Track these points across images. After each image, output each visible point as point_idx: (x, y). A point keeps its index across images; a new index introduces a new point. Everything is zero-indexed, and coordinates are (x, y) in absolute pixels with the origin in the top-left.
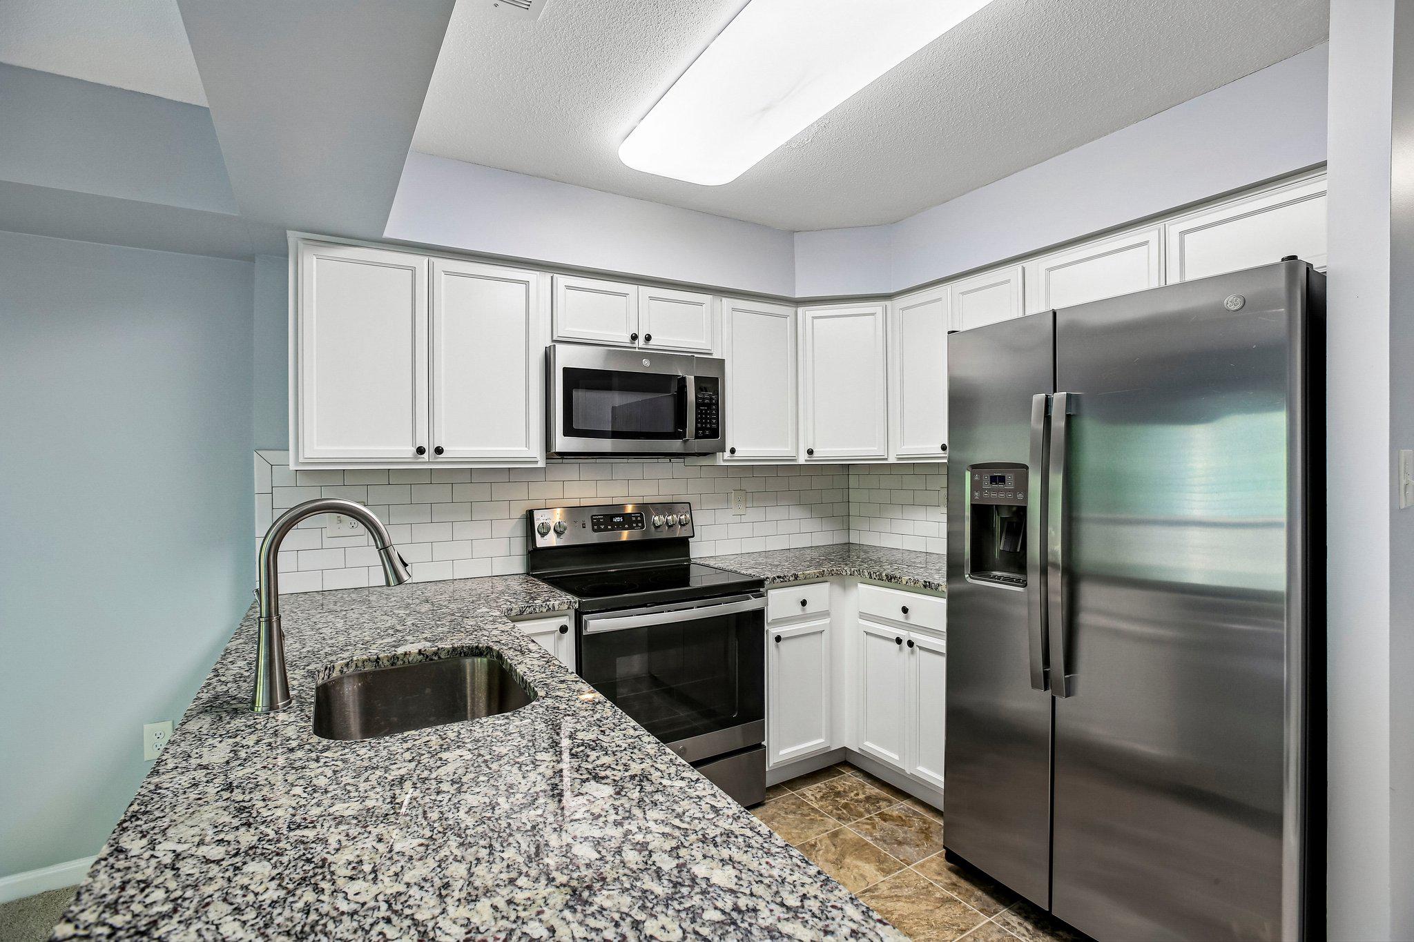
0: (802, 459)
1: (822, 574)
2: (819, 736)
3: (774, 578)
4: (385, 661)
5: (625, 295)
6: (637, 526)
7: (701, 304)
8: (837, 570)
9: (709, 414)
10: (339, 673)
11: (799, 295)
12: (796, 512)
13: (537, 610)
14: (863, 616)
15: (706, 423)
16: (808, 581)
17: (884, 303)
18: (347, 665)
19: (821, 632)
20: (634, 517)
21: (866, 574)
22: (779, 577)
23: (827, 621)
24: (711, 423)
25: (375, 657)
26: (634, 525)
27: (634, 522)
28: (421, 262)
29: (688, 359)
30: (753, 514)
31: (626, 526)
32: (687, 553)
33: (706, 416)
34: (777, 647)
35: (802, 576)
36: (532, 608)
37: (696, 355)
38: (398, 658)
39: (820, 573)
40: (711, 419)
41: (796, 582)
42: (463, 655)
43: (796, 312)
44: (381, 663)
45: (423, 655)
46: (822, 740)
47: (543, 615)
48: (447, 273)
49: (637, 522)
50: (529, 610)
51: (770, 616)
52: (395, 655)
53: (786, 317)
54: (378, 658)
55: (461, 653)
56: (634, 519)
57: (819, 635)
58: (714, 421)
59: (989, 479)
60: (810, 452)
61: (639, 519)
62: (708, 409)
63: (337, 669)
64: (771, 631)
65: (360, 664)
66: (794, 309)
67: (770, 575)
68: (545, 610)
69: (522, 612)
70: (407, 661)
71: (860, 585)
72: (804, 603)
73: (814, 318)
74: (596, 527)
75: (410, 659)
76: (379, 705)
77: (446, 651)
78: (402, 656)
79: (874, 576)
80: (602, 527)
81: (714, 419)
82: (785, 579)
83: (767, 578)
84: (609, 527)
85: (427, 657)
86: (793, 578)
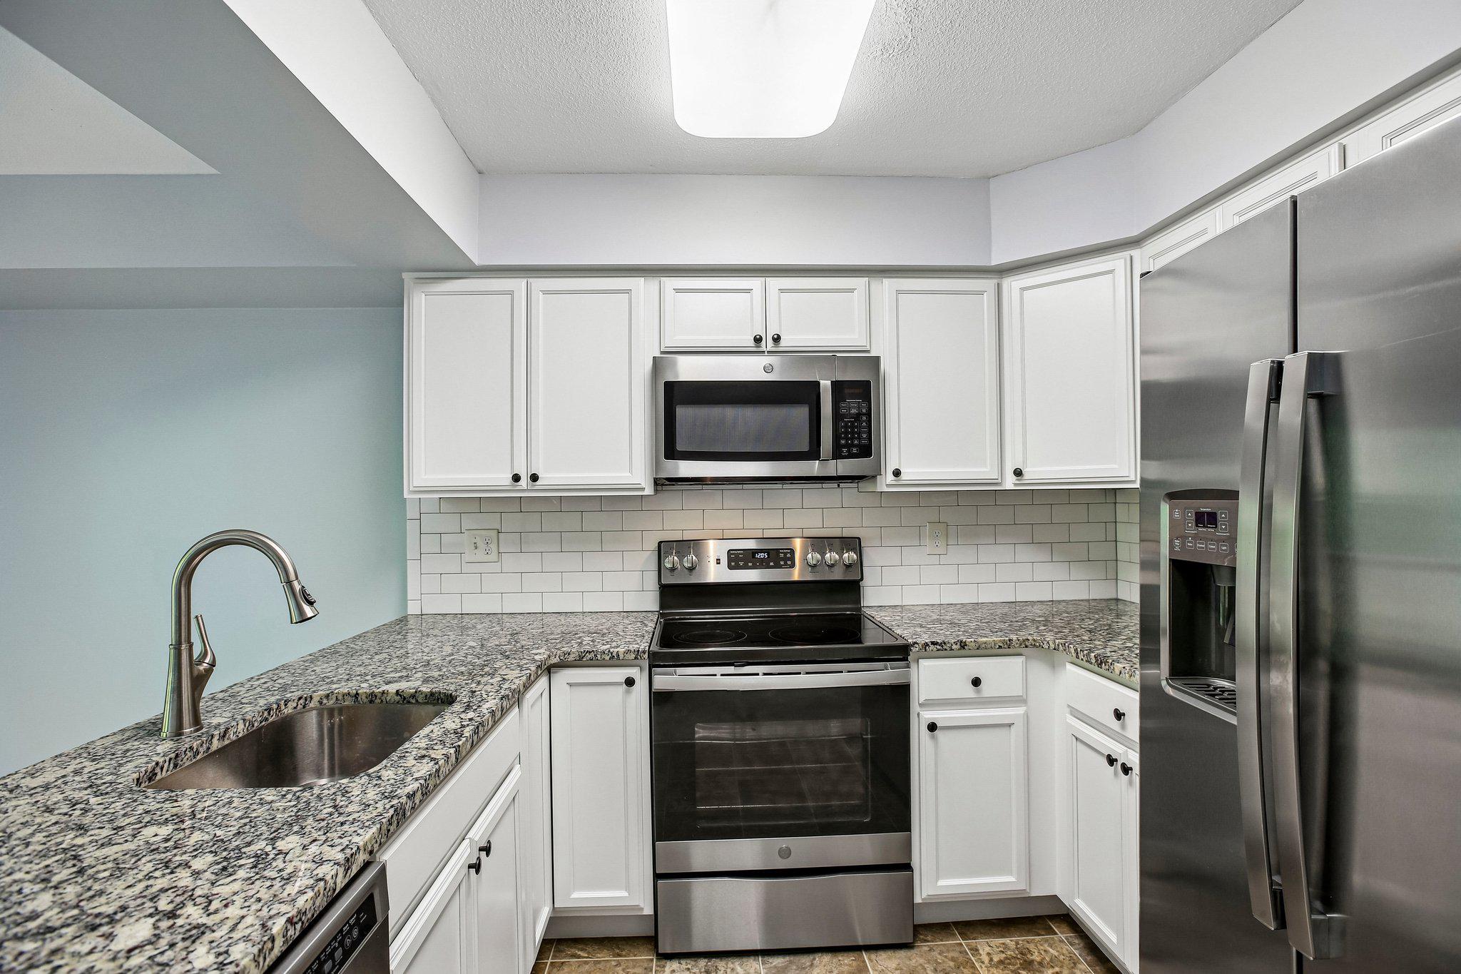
0: (1010, 483)
1: (1009, 644)
2: (1010, 873)
3: (926, 645)
4: (364, 698)
5: (748, 291)
6: (786, 564)
7: (852, 290)
8: (1034, 640)
9: (857, 427)
10: (317, 704)
11: (996, 260)
12: (1025, 553)
13: (599, 656)
14: (1075, 713)
15: (852, 439)
16: (982, 651)
17: (1126, 254)
18: (327, 696)
19: (1010, 725)
20: (781, 553)
21: (1073, 651)
22: (933, 643)
23: (1021, 710)
24: (859, 438)
25: (355, 692)
26: (782, 563)
27: (782, 559)
28: (518, 285)
29: (829, 358)
30: (958, 554)
31: (772, 564)
32: (858, 600)
33: (853, 430)
34: (933, 737)
35: (973, 644)
36: (592, 654)
37: (838, 355)
38: (376, 696)
39: (1004, 642)
40: (859, 434)
41: (963, 652)
42: (440, 701)
43: (999, 286)
44: (359, 698)
45: (401, 696)
46: (1012, 879)
47: (603, 662)
48: (545, 292)
49: (785, 559)
50: (589, 656)
51: (920, 693)
52: (373, 692)
53: (981, 293)
54: (357, 694)
55: (438, 699)
56: (782, 555)
57: (1004, 731)
58: (864, 436)
59: (1194, 517)
60: (1018, 473)
61: (789, 555)
62: (855, 421)
63: (316, 699)
64: (920, 716)
65: (340, 697)
66: (995, 281)
67: (921, 641)
68: (607, 658)
69: (581, 658)
70: (384, 700)
71: (1069, 667)
72: (976, 682)
73: (1023, 289)
74: (733, 564)
75: (388, 698)
76: (360, 742)
77: (424, 695)
78: (380, 695)
79: (1081, 656)
80: (741, 564)
81: (865, 433)
82: (945, 647)
83: (916, 643)
84: (750, 564)
85: (405, 698)
86: (958, 646)
